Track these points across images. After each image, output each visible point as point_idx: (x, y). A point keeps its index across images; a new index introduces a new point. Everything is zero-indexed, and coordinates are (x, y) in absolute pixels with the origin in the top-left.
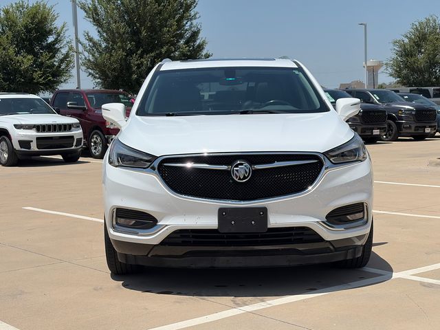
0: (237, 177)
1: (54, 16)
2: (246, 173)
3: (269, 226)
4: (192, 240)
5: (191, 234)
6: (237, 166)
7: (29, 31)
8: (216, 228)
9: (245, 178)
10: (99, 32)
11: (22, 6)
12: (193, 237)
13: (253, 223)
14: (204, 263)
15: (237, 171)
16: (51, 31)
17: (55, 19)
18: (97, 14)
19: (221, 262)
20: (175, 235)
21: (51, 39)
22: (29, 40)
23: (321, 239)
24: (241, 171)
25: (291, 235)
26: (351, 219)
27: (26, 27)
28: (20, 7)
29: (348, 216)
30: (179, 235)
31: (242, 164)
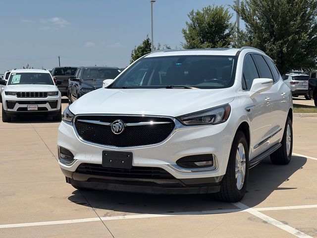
0: (114, 131)
1: (230, 15)
2: (120, 128)
3: (133, 165)
4: (91, 171)
5: (90, 167)
6: (114, 124)
7: (210, 26)
8: (101, 164)
9: (119, 131)
10: (246, 26)
11: (210, 10)
12: (92, 168)
13: (123, 162)
14: (101, 186)
15: (114, 126)
16: (227, 26)
17: (231, 17)
18: (244, 14)
19: (111, 187)
20: (83, 166)
21: (227, 31)
22: (210, 33)
23: (173, 178)
24: (117, 127)
25: (151, 172)
26: (198, 165)
27: (209, 24)
28: (207, 11)
29: (195, 163)
30: (84, 167)
31: (118, 122)
